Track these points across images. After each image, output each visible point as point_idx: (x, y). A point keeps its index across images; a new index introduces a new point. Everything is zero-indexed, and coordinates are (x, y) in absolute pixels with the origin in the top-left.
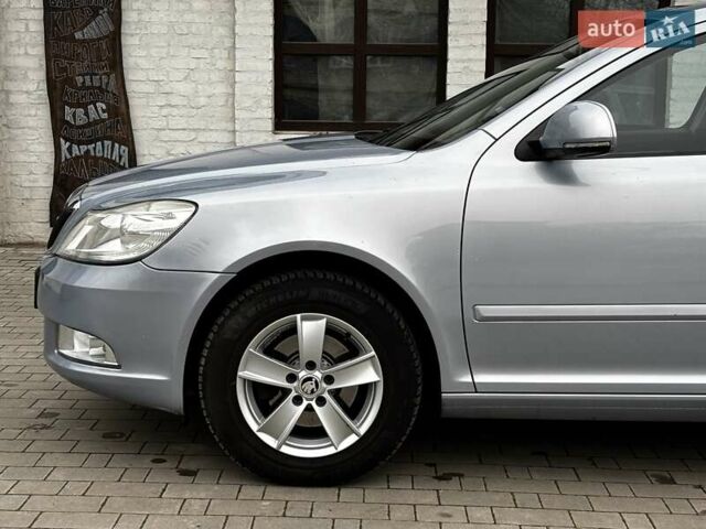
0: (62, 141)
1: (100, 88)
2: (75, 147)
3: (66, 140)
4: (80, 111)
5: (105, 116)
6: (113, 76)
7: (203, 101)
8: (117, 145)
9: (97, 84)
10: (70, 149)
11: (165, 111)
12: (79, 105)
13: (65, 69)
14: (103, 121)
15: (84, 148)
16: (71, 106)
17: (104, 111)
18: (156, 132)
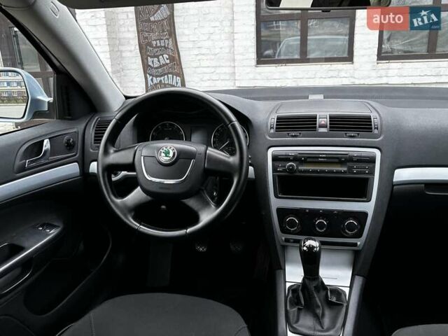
0: (148, 76)
1: (164, 47)
3: (150, 75)
4: (156, 60)
5: (168, 61)
6: (170, 40)
7: (217, 51)
8: (175, 77)
9: (163, 45)
10: (152, 80)
11: (199, 57)
12: (155, 57)
13: (147, 38)
14: (167, 64)
15: (159, 79)
16: (151, 57)
17: (167, 59)
18: (194, 69)
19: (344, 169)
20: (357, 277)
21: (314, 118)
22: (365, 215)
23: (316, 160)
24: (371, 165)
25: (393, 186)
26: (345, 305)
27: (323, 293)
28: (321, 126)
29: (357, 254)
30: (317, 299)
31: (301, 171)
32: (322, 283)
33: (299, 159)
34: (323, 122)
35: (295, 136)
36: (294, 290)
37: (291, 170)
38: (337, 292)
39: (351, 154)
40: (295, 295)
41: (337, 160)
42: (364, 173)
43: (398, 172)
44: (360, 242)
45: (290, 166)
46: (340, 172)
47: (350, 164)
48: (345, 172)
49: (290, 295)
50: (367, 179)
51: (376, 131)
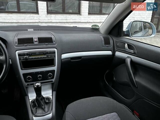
19: (45, 56)
20: (54, 92)
21: (32, 39)
22: (54, 71)
23: (35, 54)
24: (54, 54)
25: (62, 60)
26: (51, 102)
27: (43, 100)
28: (35, 42)
29: (53, 84)
30: (42, 103)
31: (30, 59)
32: (43, 97)
33: (29, 54)
34: (36, 40)
35: (26, 46)
36: (33, 102)
37: (26, 59)
38: (48, 99)
39: (47, 51)
40: (34, 103)
41: (43, 54)
42: (52, 57)
43: (62, 55)
44: (53, 80)
45: (26, 57)
46: (44, 58)
47: (47, 54)
48: (46, 57)
49: (32, 104)
50: (54, 59)
51: (54, 43)
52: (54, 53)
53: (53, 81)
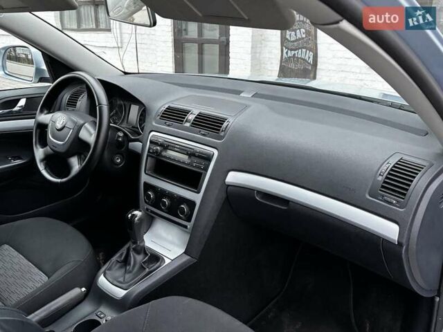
0: (284, 48)
1: (303, 21)
2: (289, 51)
3: (286, 48)
4: (293, 33)
5: (304, 36)
8: (308, 52)
9: (302, 19)
10: (287, 53)
12: (293, 30)
14: (303, 38)
15: (293, 52)
16: (290, 30)
17: (304, 34)
18: (328, 45)
20: (186, 256)
21: (187, 113)
23: (174, 149)
24: (207, 163)
25: (228, 186)
26: (147, 270)
28: (188, 121)
30: (132, 259)
31: (163, 156)
32: (144, 248)
33: (163, 145)
34: (190, 118)
35: (169, 126)
39: (196, 149)
41: (186, 152)
42: (200, 168)
43: (231, 174)
45: (157, 149)
47: (193, 158)
48: (188, 164)
50: (201, 174)
51: (222, 134)
52: (208, 158)
53: (188, 227)
